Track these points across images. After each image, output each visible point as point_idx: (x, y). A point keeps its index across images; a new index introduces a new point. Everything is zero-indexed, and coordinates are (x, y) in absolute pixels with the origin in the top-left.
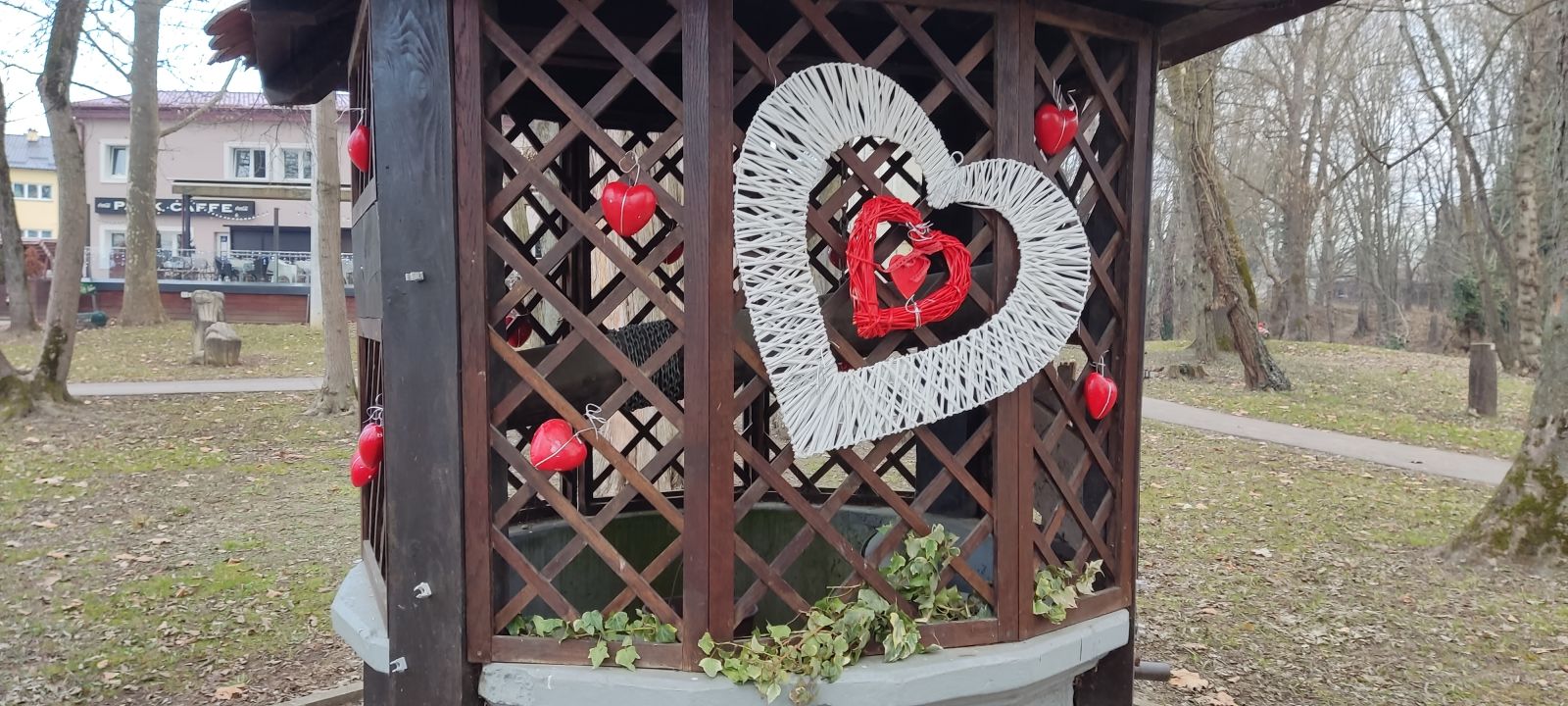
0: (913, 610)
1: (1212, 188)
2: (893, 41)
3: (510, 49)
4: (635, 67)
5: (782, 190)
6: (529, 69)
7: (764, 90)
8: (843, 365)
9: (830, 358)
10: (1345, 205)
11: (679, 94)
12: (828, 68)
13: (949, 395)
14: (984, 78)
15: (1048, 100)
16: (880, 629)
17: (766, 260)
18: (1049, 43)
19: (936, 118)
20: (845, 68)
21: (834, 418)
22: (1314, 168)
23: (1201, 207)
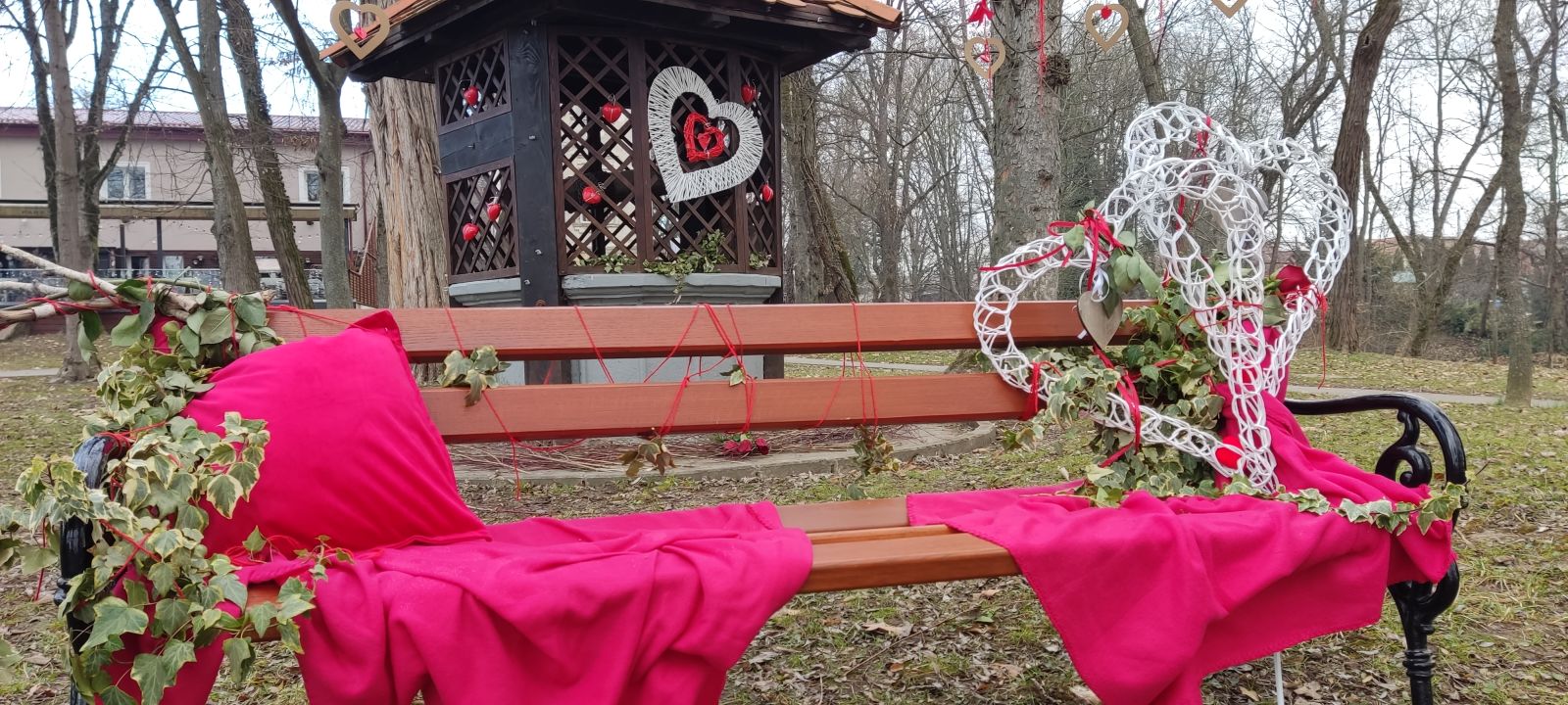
0: (711, 259)
1: (818, 192)
2: (694, 59)
3: (567, 58)
4: (612, 65)
5: (663, 109)
6: (574, 64)
7: (655, 74)
8: (685, 172)
9: (680, 169)
10: (928, 224)
11: (628, 75)
12: (675, 68)
13: (720, 184)
14: (724, 73)
15: (745, 83)
16: (702, 262)
17: (659, 132)
18: (745, 63)
19: (710, 86)
20: (680, 68)
21: (683, 189)
22: (900, 191)
23: (811, 206)
